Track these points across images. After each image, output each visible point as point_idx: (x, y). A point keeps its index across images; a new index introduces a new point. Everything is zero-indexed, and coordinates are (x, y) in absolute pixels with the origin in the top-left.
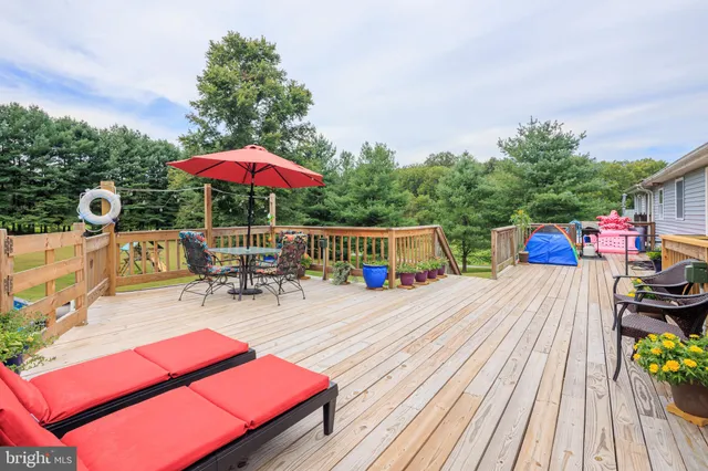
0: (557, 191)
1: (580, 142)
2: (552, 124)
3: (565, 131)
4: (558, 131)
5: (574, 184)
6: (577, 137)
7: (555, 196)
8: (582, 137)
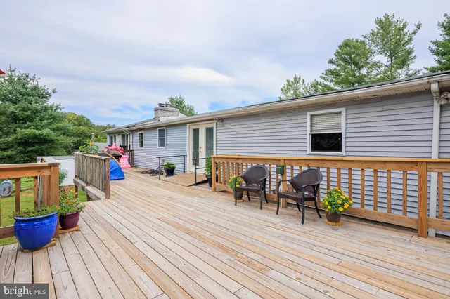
0: (37, 127)
1: (52, 94)
2: (31, 76)
3: (41, 84)
4: (36, 83)
5: (50, 124)
6: (50, 91)
7: (37, 132)
8: (54, 92)
